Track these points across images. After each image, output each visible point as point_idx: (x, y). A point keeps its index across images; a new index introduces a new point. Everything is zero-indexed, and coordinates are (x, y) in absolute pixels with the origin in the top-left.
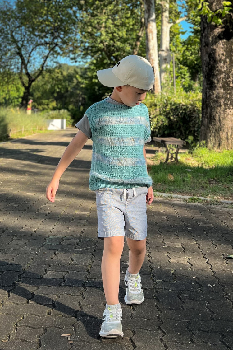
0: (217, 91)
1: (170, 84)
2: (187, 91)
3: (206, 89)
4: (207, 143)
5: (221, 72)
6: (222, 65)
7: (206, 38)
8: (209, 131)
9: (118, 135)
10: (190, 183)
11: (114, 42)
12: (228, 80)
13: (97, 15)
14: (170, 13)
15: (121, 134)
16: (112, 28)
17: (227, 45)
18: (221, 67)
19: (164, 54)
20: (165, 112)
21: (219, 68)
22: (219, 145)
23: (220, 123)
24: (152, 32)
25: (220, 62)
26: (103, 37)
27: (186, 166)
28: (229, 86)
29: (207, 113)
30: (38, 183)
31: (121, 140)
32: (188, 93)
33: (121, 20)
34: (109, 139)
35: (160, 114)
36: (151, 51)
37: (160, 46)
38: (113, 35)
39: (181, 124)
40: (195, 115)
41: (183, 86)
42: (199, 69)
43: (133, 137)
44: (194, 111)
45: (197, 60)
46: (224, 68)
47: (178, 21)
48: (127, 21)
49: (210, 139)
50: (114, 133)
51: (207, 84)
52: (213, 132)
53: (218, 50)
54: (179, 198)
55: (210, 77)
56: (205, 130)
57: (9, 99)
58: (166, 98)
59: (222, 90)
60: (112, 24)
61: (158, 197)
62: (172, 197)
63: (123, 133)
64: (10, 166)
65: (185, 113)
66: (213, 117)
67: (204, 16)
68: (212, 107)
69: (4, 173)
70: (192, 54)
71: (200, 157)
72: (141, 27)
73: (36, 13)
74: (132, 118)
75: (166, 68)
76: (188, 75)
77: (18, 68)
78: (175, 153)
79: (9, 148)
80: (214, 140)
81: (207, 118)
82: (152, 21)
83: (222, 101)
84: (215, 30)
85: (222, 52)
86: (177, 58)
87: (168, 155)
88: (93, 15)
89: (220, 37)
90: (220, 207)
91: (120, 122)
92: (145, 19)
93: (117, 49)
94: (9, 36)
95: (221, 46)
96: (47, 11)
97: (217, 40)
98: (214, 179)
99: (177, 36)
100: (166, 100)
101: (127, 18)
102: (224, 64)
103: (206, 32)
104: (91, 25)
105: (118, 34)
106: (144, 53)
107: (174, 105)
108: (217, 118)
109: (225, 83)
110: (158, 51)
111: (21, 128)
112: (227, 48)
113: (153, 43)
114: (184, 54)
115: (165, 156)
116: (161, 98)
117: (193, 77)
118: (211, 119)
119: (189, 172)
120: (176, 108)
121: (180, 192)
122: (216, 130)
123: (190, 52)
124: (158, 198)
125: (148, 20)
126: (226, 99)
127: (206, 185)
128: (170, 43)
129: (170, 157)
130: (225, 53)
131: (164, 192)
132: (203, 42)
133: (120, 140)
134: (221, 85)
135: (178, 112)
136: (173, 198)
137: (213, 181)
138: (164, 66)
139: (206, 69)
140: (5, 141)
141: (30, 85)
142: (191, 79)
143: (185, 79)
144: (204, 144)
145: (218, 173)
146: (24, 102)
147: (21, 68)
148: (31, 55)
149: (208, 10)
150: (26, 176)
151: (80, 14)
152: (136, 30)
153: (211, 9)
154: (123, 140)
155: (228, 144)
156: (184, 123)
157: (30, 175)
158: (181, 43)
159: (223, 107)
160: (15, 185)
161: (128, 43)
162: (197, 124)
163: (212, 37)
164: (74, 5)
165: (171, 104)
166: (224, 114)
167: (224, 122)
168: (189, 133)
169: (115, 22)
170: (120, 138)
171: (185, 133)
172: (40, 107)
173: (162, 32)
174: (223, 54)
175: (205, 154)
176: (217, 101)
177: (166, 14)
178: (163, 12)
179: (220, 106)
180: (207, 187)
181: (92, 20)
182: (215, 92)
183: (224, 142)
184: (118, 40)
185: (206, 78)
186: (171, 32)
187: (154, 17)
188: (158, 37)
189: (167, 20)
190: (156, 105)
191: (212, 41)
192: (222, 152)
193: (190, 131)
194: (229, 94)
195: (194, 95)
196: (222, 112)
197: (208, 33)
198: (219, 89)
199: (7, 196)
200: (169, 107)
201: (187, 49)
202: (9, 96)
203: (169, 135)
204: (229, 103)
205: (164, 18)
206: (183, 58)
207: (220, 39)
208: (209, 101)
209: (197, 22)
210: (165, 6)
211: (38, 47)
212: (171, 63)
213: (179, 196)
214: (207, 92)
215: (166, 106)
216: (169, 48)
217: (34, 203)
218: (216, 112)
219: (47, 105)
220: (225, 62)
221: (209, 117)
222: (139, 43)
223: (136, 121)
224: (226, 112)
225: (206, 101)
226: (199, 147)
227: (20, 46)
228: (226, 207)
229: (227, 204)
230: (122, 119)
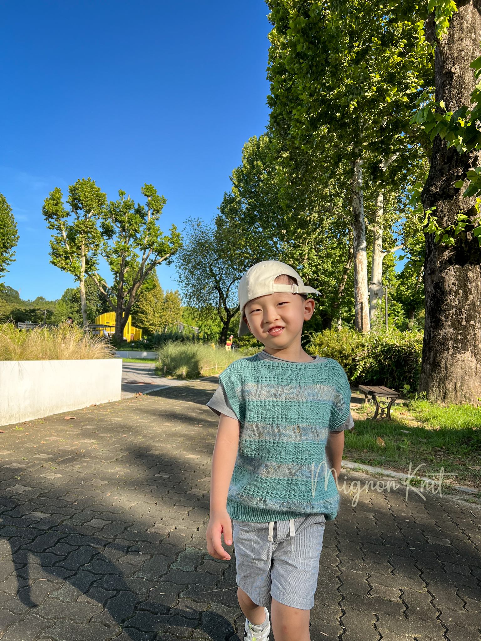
0: (444, 330)
1: (382, 322)
2: (402, 331)
3: (430, 328)
4: (428, 394)
5: (450, 307)
6: (452, 297)
7: (432, 263)
8: (431, 380)
9: (271, 420)
10: (407, 453)
11: (318, 276)
12: (460, 317)
13: (299, 246)
14: (384, 241)
15: (275, 419)
16: (316, 260)
17: (460, 272)
18: (451, 300)
19: (375, 288)
20: (374, 353)
21: (449, 300)
22: (444, 397)
23: (446, 370)
24: (361, 262)
25: (450, 294)
26: (305, 271)
27: (401, 425)
28: (461, 325)
29: (429, 358)
30: (209, 439)
31: (276, 431)
32: (405, 333)
33: (327, 251)
34: (254, 426)
35: (369, 356)
36: (360, 285)
37: (370, 280)
38: (317, 268)
39: (394, 368)
40: (412, 357)
41: (396, 324)
42: (416, 306)
43: (300, 425)
44: (411, 353)
45: (413, 296)
46: (455, 301)
47: (392, 250)
48: (333, 251)
49: (432, 390)
50: (264, 416)
51: (431, 322)
52: (436, 382)
53: (448, 279)
54: (393, 477)
55: (436, 313)
56: (425, 378)
57: (211, 334)
58: (377, 338)
59: (451, 330)
60: (316, 255)
61: (363, 472)
62: (382, 475)
63: (280, 416)
64: (185, 412)
65: (400, 356)
66: (438, 363)
67: (431, 234)
68: (436, 350)
69: (175, 421)
70: (408, 289)
71: (420, 412)
72: (349, 258)
73: (234, 244)
74: (301, 388)
75: (377, 304)
76: (402, 312)
77: (217, 303)
78: (387, 407)
79: (196, 388)
80: (437, 391)
81: (430, 364)
82: (362, 249)
83: (450, 343)
84: (444, 253)
85: (453, 281)
86: (390, 293)
87: (377, 410)
88: (295, 246)
89: (450, 262)
90: (455, 498)
91: (275, 395)
92: (353, 249)
93: (321, 283)
94: (208, 269)
95: (453, 273)
96: (246, 242)
97: (447, 266)
98: (441, 448)
99: (391, 268)
100: (376, 340)
101: (334, 249)
102: (456, 297)
103: (432, 256)
104: (293, 257)
105: (322, 267)
106: (351, 288)
107: (386, 346)
108: (443, 364)
109: (455, 321)
110: (368, 285)
111: (214, 365)
112: (459, 276)
113: (362, 276)
114: (398, 289)
115: (374, 409)
116: (370, 338)
117: (409, 314)
118: (436, 365)
119: (406, 435)
120: (389, 350)
121: (394, 467)
122: (441, 379)
123: (406, 287)
124: (362, 474)
125: (357, 249)
126: (456, 340)
127: (431, 458)
128: (383, 276)
129: (380, 411)
130: (457, 283)
131: (371, 465)
132: (428, 269)
133: (274, 430)
134: (449, 323)
135: (390, 355)
136: (385, 476)
137: (439, 451)
138: (374, 302)
139: (430, 303)
140: (195, 379)
141: (229, 320)
142: (406, 317)
143: (398, 316)
144: (424, 396)
145: (447, 439)
146: (223, 338)
147: (220, 303)
148: (230, 289)
149: (436, 226)
150: (199, 427)
151: (281, 245)
152: (343, 262)
153: (440, 225)
154: (279, 431)
155: (456, 397)
156: (397, 368)
157: (204, 425)
158: (396, 277)
159: (451, 351)
160: (180, 440)
161: (334, 277)
162: (413, 369)
163: (440, 262)
164: (274, 235)
165: (382, 345)
166: (453, 359)
167: (453, 369)
168: (403, 379)
169: (320, 254)
170: (275, 426)
171: (399, 379)
172: (241, 343)
173: (373, 264)
174: (454, 284)
175: (425, 408)
176: (444, 344)
177: (379, 242)
178: (375, 239)
179: (448, 349)
180: (432, 461)
181: (294, 252)
182: (442, 332)
183: (451, 394)
184: (322, 274)
185: (429, 314)
186: (384, 264)
187: (364, 245)
188: (368, 270)
189: (380, 248)
190: (363, 346)
191: (440, 267)
192: (448, 407)
193: (405, 378)
194: (461, 334)
195: (412, 335)
196: (450, 357)
197: (435, 257)
198: (447, 328)
199: (163, 457)
200: (379, 348)
201: (402, 283)
202: (211, 331)
203: (378, 383)
204: (460, 346)
205: (376, 247)
206: (397, 294)
207: (451, 264)
208: (433, 344)
209: (416, 251)
210: (378, 233)
211: (236, 281)
212: (383, 299)
213: (393, 473)
214: (431, 331)
215: (376, 347)
216: (381, 281)
217: (192, 473)
218: (442, 357)
219: (248, 341)
220: (457, 293)
221: (431, 362)
222: (346, 277)
223: (309, 395)
224: (456, 357)
225: (428, 343)
226: (417, 399)
227: (218, 279)
228: (465, 500)
229: (466, 493)
230: (280, 389)
